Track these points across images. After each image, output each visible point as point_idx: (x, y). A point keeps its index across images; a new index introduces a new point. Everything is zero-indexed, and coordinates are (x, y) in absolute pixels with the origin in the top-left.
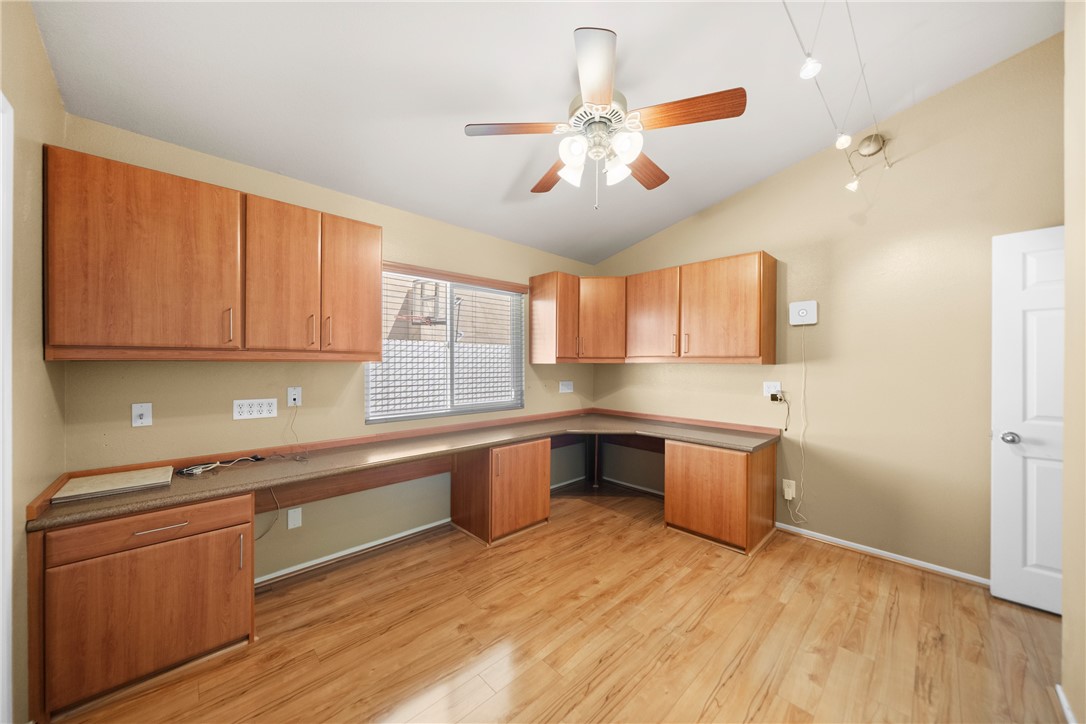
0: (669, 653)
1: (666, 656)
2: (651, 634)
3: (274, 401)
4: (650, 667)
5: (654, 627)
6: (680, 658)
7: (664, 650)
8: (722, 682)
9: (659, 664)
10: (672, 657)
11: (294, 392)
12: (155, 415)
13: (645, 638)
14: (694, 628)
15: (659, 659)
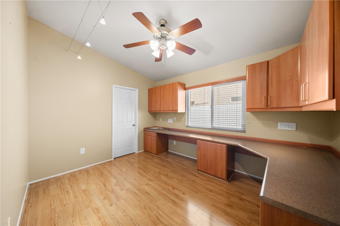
0: (147, 208)
1: (146, 207)
2: (156, 205)
3: (172, 120)
4: (142, 202)
5: (160, 207)
6: (145, 211)
7: (148, 207)
8: (132, 220)
9: (143, 205)
10: (145, 209)
11: (175, 118)
12: (162, 120)
13: (154, 203)
14: (158, 219)
15: (145, 205)
